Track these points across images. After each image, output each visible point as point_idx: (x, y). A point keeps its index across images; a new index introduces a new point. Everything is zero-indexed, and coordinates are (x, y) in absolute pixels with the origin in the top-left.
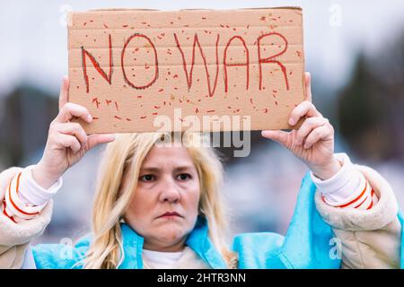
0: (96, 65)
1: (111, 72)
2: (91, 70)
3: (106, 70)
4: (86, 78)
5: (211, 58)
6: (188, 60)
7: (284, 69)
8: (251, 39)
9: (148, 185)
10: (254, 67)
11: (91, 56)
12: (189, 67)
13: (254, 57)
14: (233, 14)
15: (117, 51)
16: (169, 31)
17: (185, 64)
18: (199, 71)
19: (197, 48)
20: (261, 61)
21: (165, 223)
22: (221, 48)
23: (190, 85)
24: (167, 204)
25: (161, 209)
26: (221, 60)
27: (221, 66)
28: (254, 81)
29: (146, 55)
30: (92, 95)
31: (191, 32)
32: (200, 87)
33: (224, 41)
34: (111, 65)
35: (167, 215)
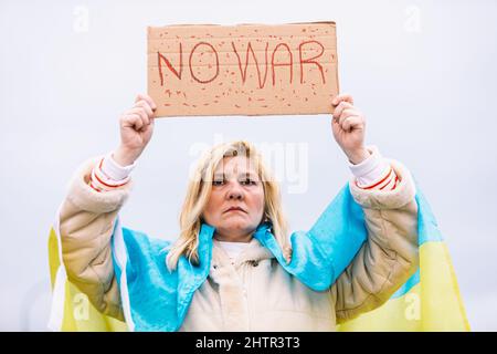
0: (169, 66)
1: (181, 70)
2: (165, 69)
3: (177, 69)
4: (161, 74)
5: (261, 60)
6: (243, 61)
7: (321, 68)
8: (294, 45)
9: (219, 188)
10: (296, 66)
11: (165, 59)
12: (243, 67)
13: (296, 59)
14: (280, 28)
15: (186, 56)
16: (228, 41)
17: (240, 64)
18: (251, 69)
19: (250, 53)
20: (301, 62)
21: (231, 216)
22: (270, 53)
23: (244, 80)
24: (232, 201)
25: (228, 205)
26: (269, 62)
27: (270, 66)
28: (296, 77)
29: (209, 58)
30: (165, 87)
31: (246, 41)
32: (252, 81)
33: (272, 47)
34: (181, 65)
35: (232, 209)
